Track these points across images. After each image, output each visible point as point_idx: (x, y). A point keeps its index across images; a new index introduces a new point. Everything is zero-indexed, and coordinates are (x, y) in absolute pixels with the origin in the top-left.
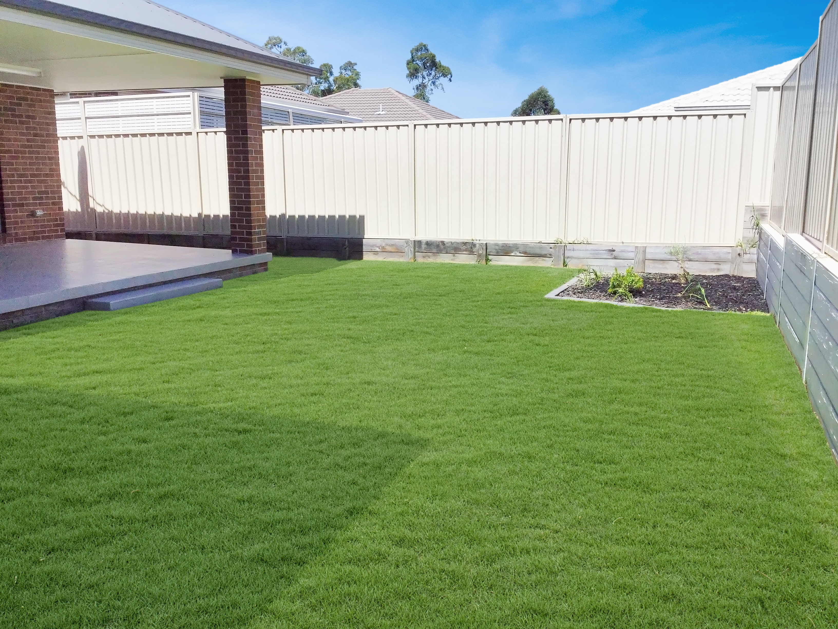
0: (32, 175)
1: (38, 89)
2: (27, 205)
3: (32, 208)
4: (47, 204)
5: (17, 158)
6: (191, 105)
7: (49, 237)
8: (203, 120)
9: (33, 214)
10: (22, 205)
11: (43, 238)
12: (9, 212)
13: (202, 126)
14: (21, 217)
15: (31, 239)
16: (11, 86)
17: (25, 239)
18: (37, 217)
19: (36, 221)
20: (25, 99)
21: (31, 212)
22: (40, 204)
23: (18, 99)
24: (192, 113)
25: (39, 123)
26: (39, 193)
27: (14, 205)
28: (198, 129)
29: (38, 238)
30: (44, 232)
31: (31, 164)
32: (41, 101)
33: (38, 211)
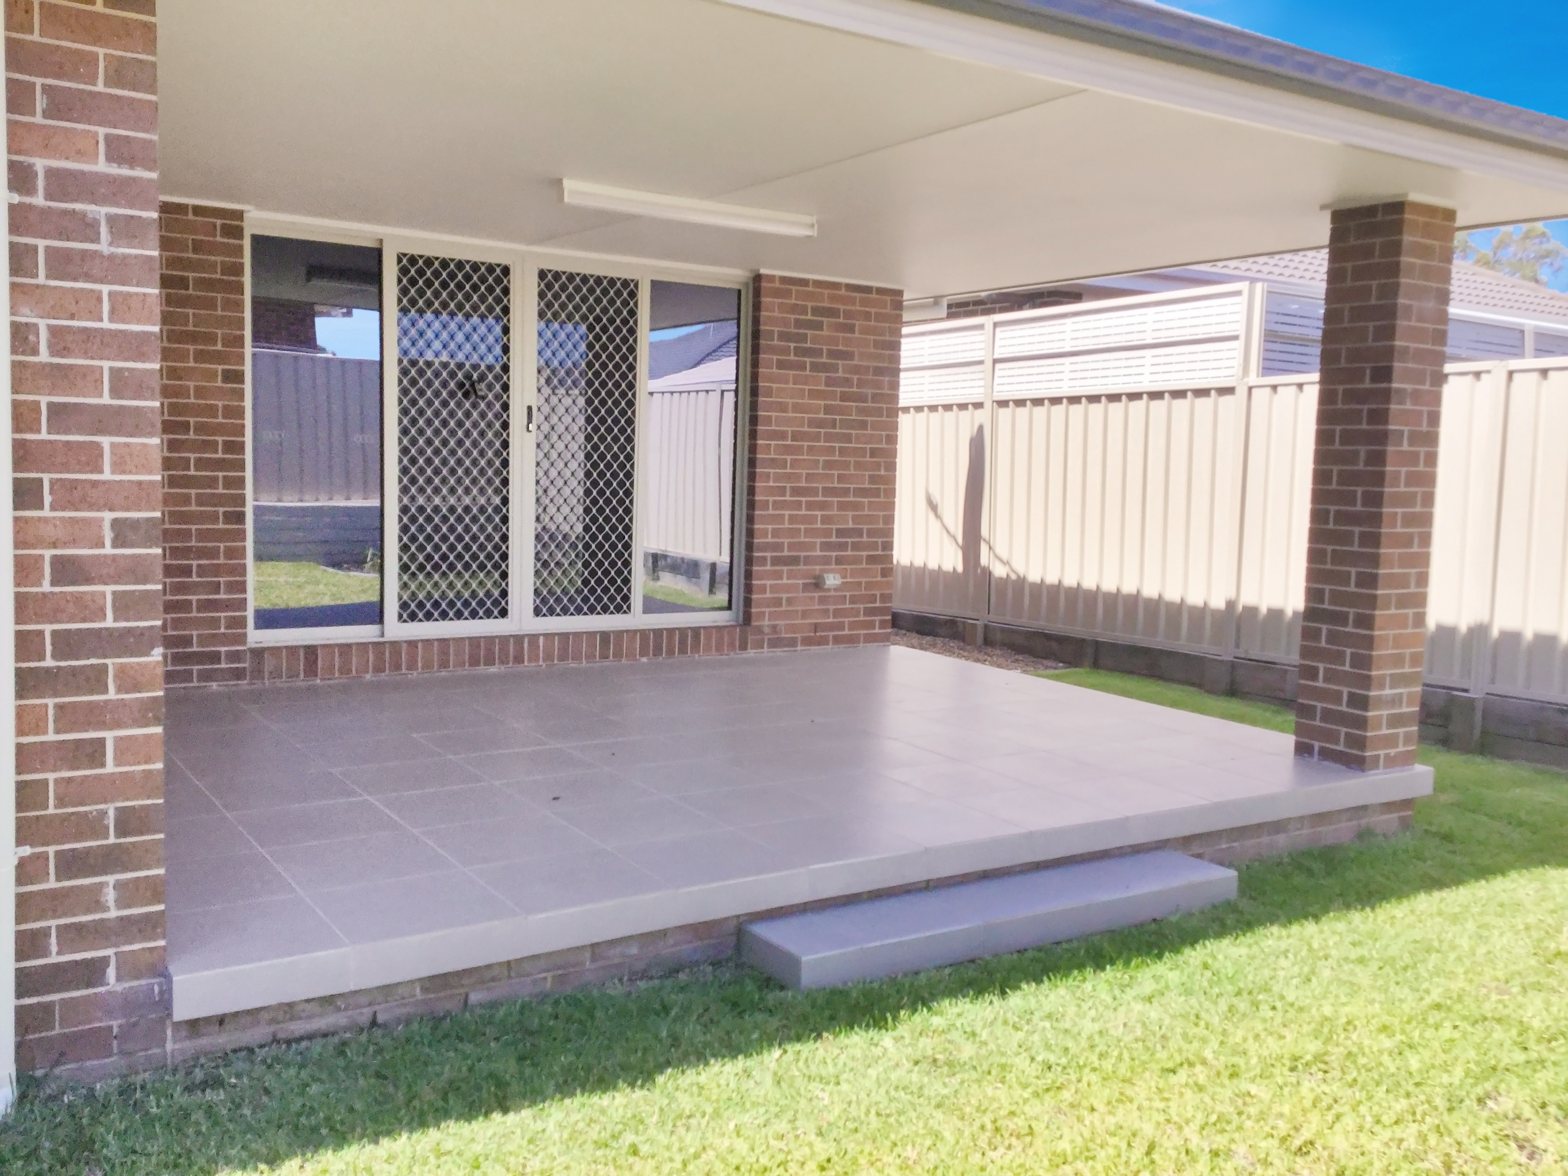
0: (827, 491)
1: (867, 290)
2: (808, 560)
3: (818, 567)
4: (856, 560)
5: (798, 450)
6: (1242, 317)
7: (852, 640)
8: (1272, 355)
9: (817, 584)
10: (794, 560)
11: (837, 640)
12: (763, 576)
13: (1267, 370)
14: (787, 588)
15: (808, 641)
16: (804, 282)
17: (792, 643)
18: (829, 590)
19: (823, 600)
20: (832, 313)
21: (815, 577)
22: (839, 561)
23: (816, 311)
24: (1242, 338)
25: (856, 370)
26: (840, 533)
27: (776, 561)
28: (1253, 378)
29: (822, 641)
30: (841, 626)
31: (828, 465)
32: (867, 316)
33: (831, 576)
